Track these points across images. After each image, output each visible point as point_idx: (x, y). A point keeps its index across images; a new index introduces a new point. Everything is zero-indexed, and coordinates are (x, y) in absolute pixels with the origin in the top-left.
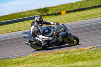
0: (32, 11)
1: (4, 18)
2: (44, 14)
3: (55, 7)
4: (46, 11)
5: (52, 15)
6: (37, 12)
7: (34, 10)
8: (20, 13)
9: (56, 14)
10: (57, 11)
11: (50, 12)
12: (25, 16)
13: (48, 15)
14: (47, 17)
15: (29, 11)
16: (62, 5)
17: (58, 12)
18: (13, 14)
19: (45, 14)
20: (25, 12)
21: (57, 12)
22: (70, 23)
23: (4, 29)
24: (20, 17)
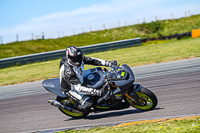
0: (125, 28)
1: (64, 42)
2: (152, 35)
3: (177, 20)
4: (157, 29)
5: (170, 37)
6: (136, 32)
7: (130, 27)
8: (99, 32)
9: (179, 37)
10: (182, 28)
11: (166, 32)
12: (111, 40)
13: (162, 38)
14: (160, 42)
15: (119, 29)
16: (193, 17)
17: (185, 31)
18: (83, 34)
19: (156, 35)
20: (110, 31)
21: (181, 32)
24: (99, 40)
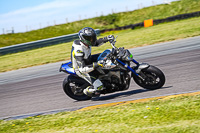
0: (86, 20)
1: (32, 35)
2: (109, 27)
3: (131, 12)
4: (114, 20)
5: (125, 28)
6: (96, 24)
7: (90, 20)
8: (62, 26)
9: (133, 27)
10: (136, 19)
11: (121, 23)
12: (73, 32)
13: (118, 28)
14: (117, 32)
15: (80, 22)
16: (145, 9)
17: (139, 22)
18: (49, 28)
19: (113, 26)
20: (73, 24)
21: (135, 23)
22: (161, 43)
23: (31, 58)
24: (62, 32)
